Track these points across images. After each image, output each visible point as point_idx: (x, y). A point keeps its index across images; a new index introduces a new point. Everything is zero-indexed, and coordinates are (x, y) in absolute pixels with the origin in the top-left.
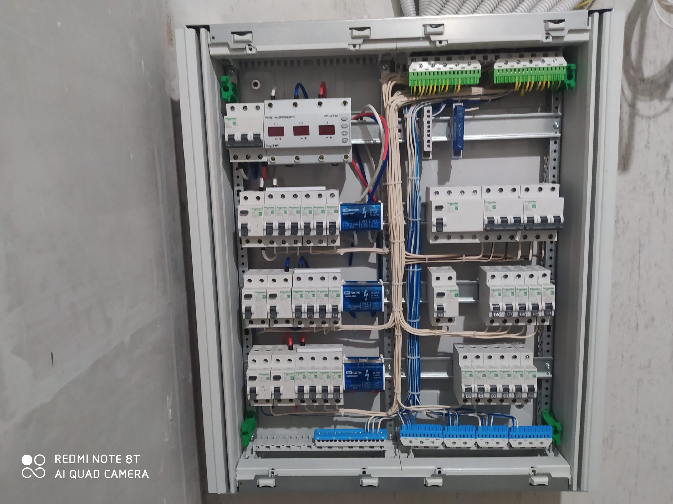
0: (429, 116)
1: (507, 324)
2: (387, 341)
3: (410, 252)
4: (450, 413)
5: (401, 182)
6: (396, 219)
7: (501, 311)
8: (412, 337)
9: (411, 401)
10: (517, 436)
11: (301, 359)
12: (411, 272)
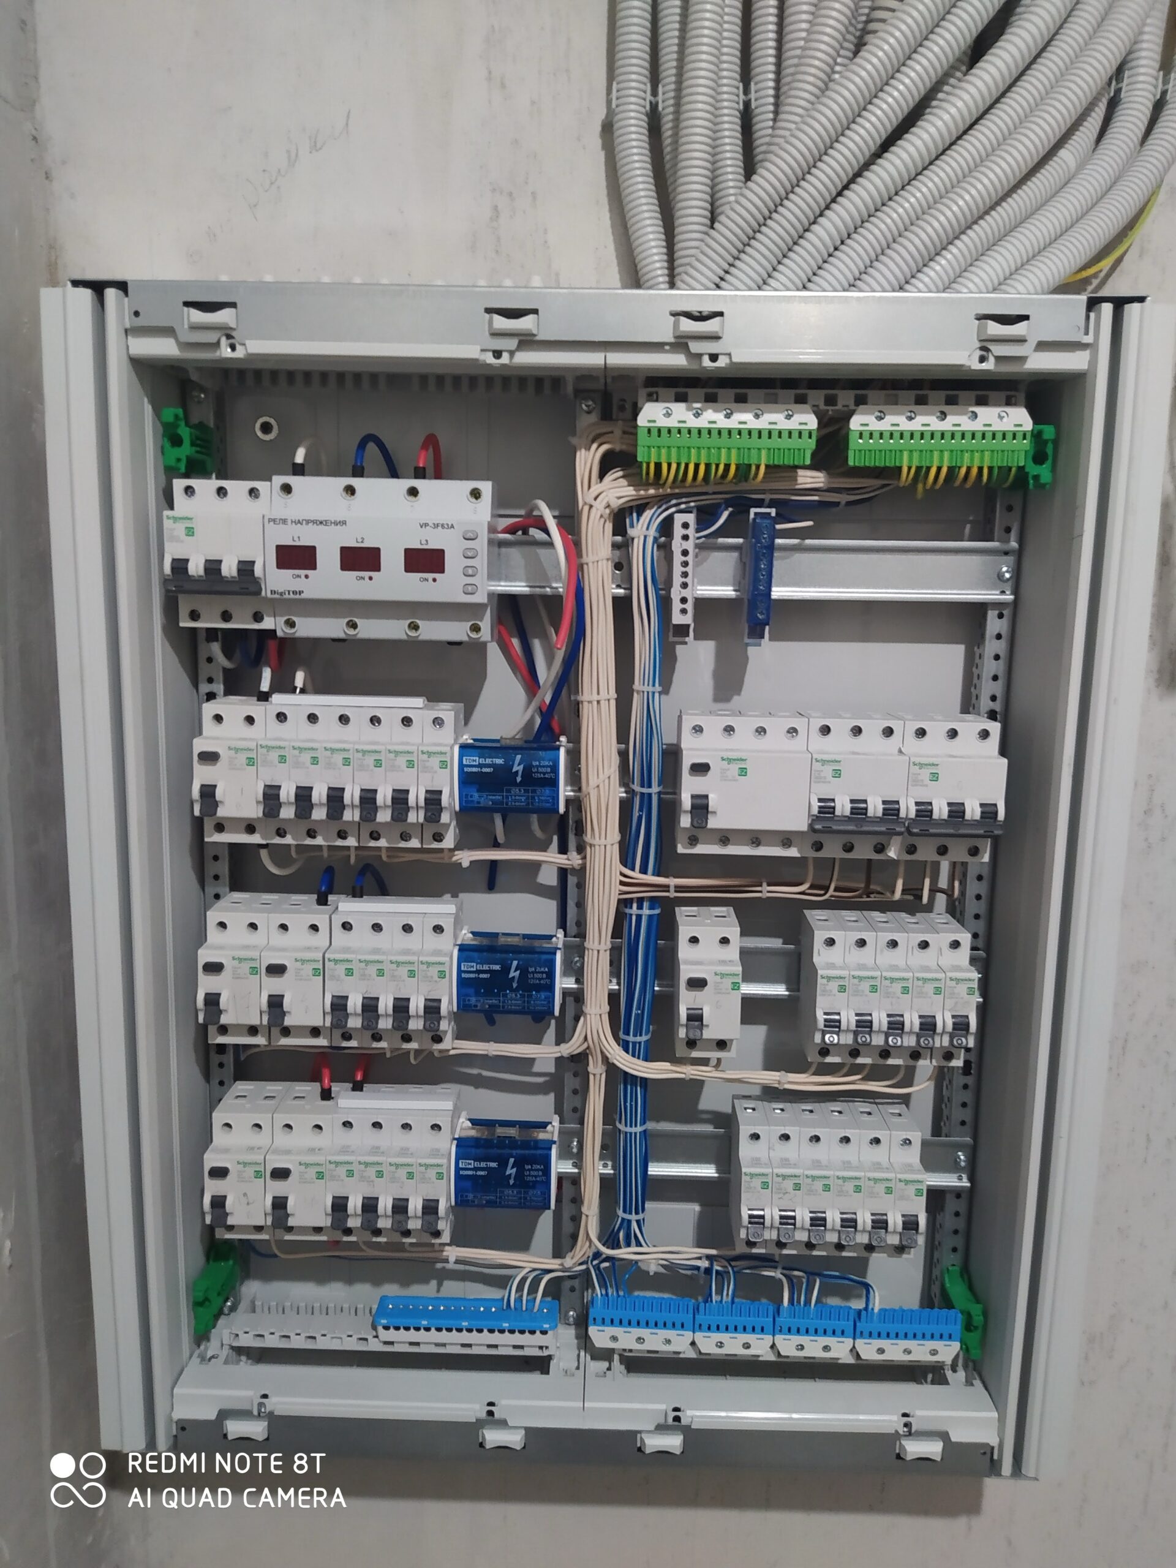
0: (685, 538)
1: (860, 1060)
2: (571, 1082)
3: (633, 869)
4: (717, 1267)
5: (615, 696)
6: (598, 786)
7: (843, 1031)
8: (629, 1079)
9: (621, 1234)
10: (875, 1334)
11: (347, 1124)
12: (634, 918)
